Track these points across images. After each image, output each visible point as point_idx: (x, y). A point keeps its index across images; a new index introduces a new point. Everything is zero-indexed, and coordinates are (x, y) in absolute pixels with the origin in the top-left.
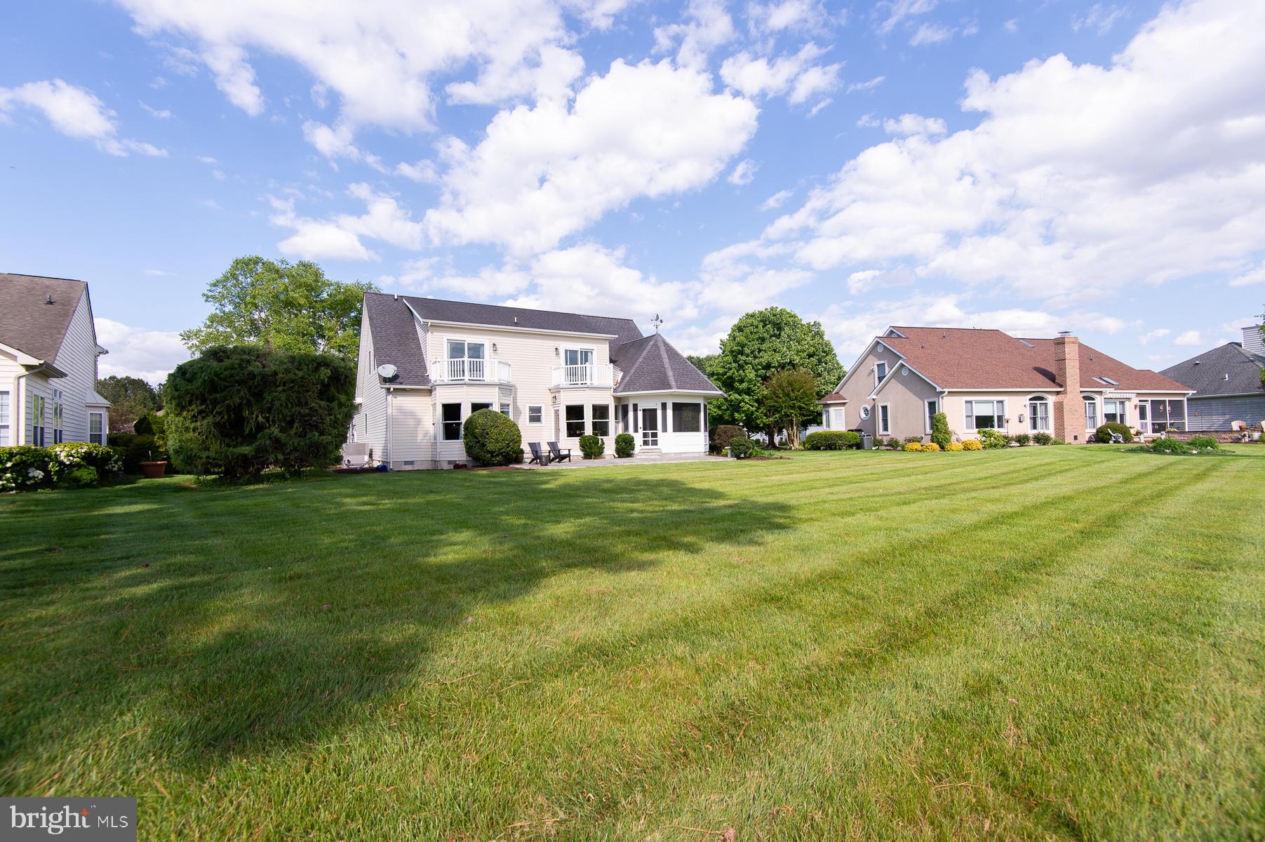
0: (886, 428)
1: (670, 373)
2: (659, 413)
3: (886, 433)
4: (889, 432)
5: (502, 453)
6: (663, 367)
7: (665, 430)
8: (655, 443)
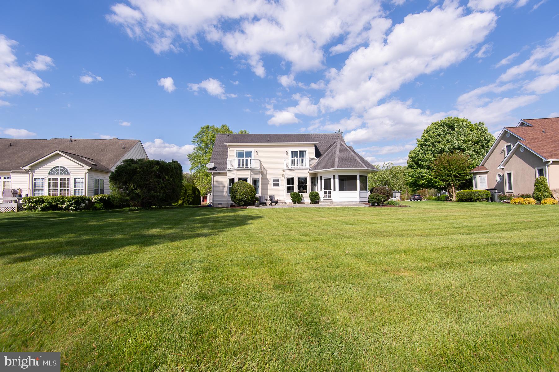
0: (510, 188)
1: (337, 160)
2: (332, 181)
3: (510, 191)
4: (513, 191)
5: (243, 200)
6: (335, 157)
7: (334, 190)
8: (330, 196)
